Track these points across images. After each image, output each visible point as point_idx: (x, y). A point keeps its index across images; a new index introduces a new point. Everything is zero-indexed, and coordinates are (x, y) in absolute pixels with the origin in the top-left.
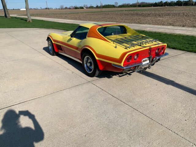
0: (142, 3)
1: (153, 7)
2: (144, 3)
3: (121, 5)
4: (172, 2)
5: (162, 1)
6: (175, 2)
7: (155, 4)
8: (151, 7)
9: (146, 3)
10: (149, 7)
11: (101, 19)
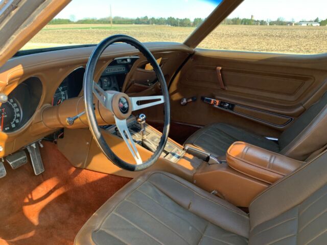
0: (117, 18)
1: (134, 25)
2: (119, 18)
3: (82, 20)
4: (161, 18)
5: (146, 17)
6: (166, 18)
7: (137, 19)
8: (132, 24)
9: (123, 18)
10: (129, 24)
11: (54, 39)
